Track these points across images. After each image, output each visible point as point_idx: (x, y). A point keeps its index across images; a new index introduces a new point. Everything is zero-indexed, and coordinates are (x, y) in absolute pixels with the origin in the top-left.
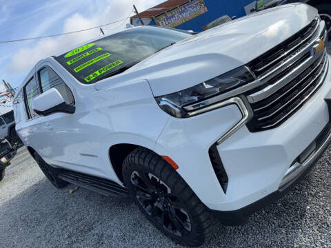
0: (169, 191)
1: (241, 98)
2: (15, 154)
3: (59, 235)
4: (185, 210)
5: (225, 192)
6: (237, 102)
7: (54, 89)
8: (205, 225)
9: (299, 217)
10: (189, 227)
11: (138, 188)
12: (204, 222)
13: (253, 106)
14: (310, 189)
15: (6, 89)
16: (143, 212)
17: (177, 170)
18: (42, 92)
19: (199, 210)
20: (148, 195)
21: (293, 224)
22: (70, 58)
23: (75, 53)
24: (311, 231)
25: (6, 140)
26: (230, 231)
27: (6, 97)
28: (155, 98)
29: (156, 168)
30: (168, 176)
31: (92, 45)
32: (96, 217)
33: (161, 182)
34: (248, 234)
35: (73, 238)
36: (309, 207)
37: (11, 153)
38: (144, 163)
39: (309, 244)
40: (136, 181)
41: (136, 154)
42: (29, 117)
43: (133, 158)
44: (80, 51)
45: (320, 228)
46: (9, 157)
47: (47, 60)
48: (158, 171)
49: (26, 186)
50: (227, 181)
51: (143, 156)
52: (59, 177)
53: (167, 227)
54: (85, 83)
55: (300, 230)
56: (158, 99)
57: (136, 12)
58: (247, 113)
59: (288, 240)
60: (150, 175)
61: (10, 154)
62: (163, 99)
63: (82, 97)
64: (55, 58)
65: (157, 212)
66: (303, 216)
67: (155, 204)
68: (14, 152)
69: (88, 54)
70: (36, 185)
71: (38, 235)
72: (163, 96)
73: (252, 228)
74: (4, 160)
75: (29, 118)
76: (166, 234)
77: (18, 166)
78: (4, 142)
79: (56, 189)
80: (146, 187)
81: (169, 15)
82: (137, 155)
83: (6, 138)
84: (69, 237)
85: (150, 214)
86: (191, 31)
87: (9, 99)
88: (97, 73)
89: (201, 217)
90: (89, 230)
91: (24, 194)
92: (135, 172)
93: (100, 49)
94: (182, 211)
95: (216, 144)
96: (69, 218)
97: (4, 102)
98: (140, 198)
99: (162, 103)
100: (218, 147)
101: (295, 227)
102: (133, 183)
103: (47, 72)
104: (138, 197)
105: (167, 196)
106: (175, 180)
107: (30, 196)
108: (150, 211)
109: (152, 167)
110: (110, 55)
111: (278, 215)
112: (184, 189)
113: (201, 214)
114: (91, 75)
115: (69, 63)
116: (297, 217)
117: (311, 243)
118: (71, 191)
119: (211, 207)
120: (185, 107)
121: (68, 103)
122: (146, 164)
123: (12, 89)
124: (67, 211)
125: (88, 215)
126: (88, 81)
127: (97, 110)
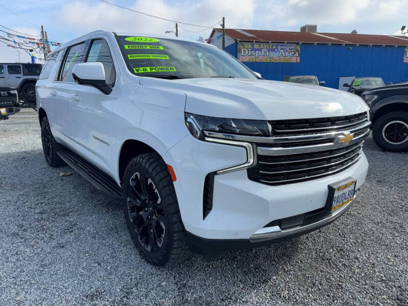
0: (159, 201)
1: (252, 146)
2: (17, 111)
3: (31, 208)
4: (164, 224)
5: (204, 219)
6: (248, 148)
7: (101, 64)
8: (175, 244)
9: (262, 281)
10: (160, 243)
11: (133, 191)
12: (175, 241)
13: (260, 158)
14: (286, 265)
15: (40, 38)
16: (126, 217)
17: (174, 182)
18: (86, 61)
19: (176, 228)
20: (138, 201)
21: (253, 285)
22: (129, 43)
23: (137, 41)
24: (264, 295)
25: (16, 92)
26: (197, 268)
27: (36, 46)
28: (185, 112)
29: (158, 176)
30: (164, 187)
31: (157, 41)
32: (77, 207)
33: (156, 191)
34: (210, 276)
35: (44, 216)
36: (274, 278)
37: (15, 108)
38: (149, 167)
39: (255, 303)
40: (134, 183)
41: (147, 156)
42: (59, 78)
43: (141, 159)
44: (142, 41)
45: (273, 295)
46: (10, 111)
47: (107, 34)
48: (157, 179)
49: (14, 150)
50: (210, 209)
51: (152, 160)
52: (58, 153)
53: (141, 239)
54: (133, 72)
55: (256, 291)
56: (187, 115)
57: (223, 26)
58: (252, 161)
59: (240, 293)
60: (150, 181)
61: (13, 108)
62: (191, 117)
63: (123, 83)
64: (116, 36)
65: (139, 221)
66: (265, 281)
67: (141, 213)
68: (18, 108)
69: (148, 47)
70: (26, 152)
71: (8, 198)
72: (192, 114)
73: (216, 274)
74: (3, 111)
75: (58, 80)
76: (137, 246)
77: (13, 125)
78: (12, 92)
79: (46, 165)
80: (140, 192)
81: (256, 46)
82: (147, 158)
83: (16, 89)
84: (40, 213)
85: (132, 220)
86: (259, 75)
87: (38, 50)
88: (148, 69)
89: (175, 235)
90: (64, 215)
91: (9, 156)
92: (138, 173)
93: (161, 48)
94: (162, 224)
95: (215, 173)
96: (48, 197)
97: (31, 51)
98: (130, 202)
99: (189, 120)
100: (216, 177)
101: (253, 287)
102: (131, 183)
103: (101, 45)
104: (128, 199)
105: (155, 206)
106: (169, 192)
107: (16, 160)
108: (132, 218)
109: (154, 174)
110: (168, 58)
111: (246, 274)
112: (172, 204)
113: (177, 232)
114: (141, 69)
115: (126, 47)
116: (260, 281)
117: (257, 303)
118: (62, 174)
119: (187, 229)
120: (205, 132)
121: (107, 83)
122: (150, 170)
123: (47, 41)
124: (49, 190)
125: (69, 202)
126: (136, 72)
127: (132, 102)
